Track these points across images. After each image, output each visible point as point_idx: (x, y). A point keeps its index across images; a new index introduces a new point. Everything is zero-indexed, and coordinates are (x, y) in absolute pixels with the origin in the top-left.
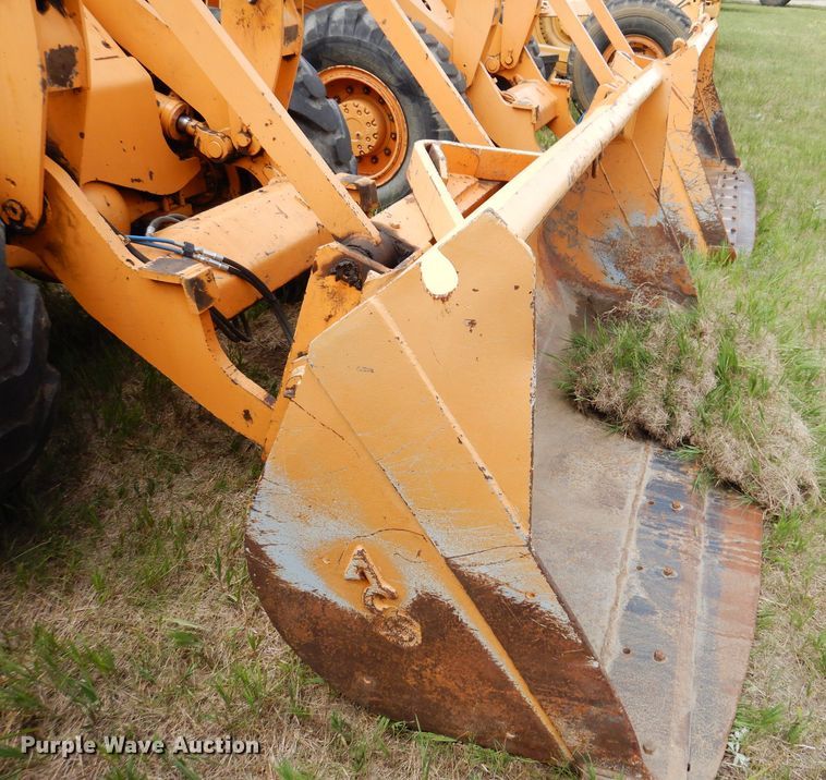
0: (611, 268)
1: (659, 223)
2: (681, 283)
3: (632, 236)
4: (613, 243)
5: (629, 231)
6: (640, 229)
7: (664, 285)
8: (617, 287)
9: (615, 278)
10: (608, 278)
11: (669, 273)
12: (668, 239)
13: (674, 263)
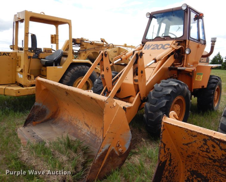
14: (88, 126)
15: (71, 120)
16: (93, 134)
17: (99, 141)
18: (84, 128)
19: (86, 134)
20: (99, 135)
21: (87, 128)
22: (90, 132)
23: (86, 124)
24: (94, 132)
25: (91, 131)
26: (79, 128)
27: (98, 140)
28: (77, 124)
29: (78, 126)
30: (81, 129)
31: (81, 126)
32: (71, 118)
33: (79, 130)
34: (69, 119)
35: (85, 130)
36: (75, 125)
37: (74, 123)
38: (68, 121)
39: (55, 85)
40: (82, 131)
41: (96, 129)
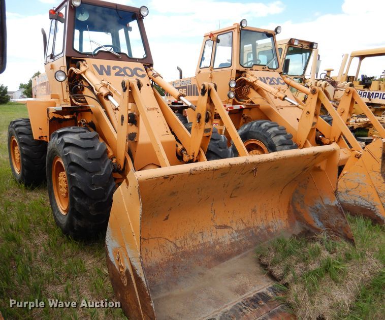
0: (317, 220)
1: (336, 205)
2: (346, 232)
3: (325, 208)
4: (318, 210)
5: (324, 206)
6: (328, 206)
7: (339, 232)
8: (319, 228)
9: (318, 224)
10: (316, 224)
11: (341, 227)
12: (340, 212)
13: (343, 223)
14: (225, 227)
15: (178, 248)
16: (244, 230)
17: (258, 230)
18: (221, 237)
19: (233, 240)
20: (252, 223)
21: (226, 230)
22: (236, 231)
23: (221, 227)
24: (242, 227)
25: (236, 229)
26: (212, 243)
27: (255, 230)
28: (202, 242)
29: (205, 244)
30: (217, 242)
31: (214, 238)
32: (175, 244)
33: (215, 247)
34: (169, 250)
35: (226, 237)
36: (198, 248)
37: (194, 246)
38: (171, 257)
39: (235, 165)
40: (222, 243)
41: (242, 220)
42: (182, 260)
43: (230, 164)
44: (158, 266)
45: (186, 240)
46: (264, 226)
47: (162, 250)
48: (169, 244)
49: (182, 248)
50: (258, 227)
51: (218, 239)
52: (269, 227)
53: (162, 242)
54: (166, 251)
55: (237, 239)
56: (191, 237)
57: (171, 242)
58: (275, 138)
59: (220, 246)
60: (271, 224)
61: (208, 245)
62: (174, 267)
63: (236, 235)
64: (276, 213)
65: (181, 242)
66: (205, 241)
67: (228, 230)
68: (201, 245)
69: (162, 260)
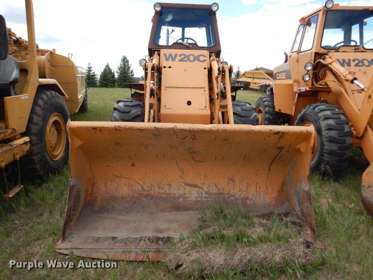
0: (297, 204)
1: (307, 190)
3: (302, 192)
4: (298, 193)
5: (301, 190)
10: (296, 207)
12: (309, 199)
14: (196, 186)
15: (144, 190)
16: (215, 194)
17: (232, 198)
18: (188, 193)
19: (200, 199)
20: (227, 190)
21: (196, 189)
22: (206, 192)
23: (189, 185)
24: (214, 190)
25: (207, 191)
26: (177, 195)
27: (228, 197)
28: (167, 192)
29: (169, 194)
30: (182, 196)
31: (180, 192)
32: (142, 187)
33: (179, 199)
34: (136, 190)
35: (193, 194)
36: (162, 195)
37: (159, 193)
38: (136, 195)
39: (161, 128)
40: (187, 198)
41: (216, 185)
42: (144, 199)
43: (155, 127)
44: (123, 198)
45: (154, 186)
46: (241, 196)
47: (130, 188)
48: (137, 185)
49: (148, 191)
50: (233, 196)
51: (185, 194)
52: (247, 199)
53: (132, 182)
54: (134, 190)
55: (204, 199)
56: (158, 185)
57: (140, 184)
58: (323, 122)
59: (183, 200)
60: (250, 196)
61: (172, 195)
62: (135, 202)
63: (205, 196)
64: (262, 189)
65: (148, 187)
66: (170, 192)
67: (198, 189)
68: (166, 194)
69: (128, 195)
